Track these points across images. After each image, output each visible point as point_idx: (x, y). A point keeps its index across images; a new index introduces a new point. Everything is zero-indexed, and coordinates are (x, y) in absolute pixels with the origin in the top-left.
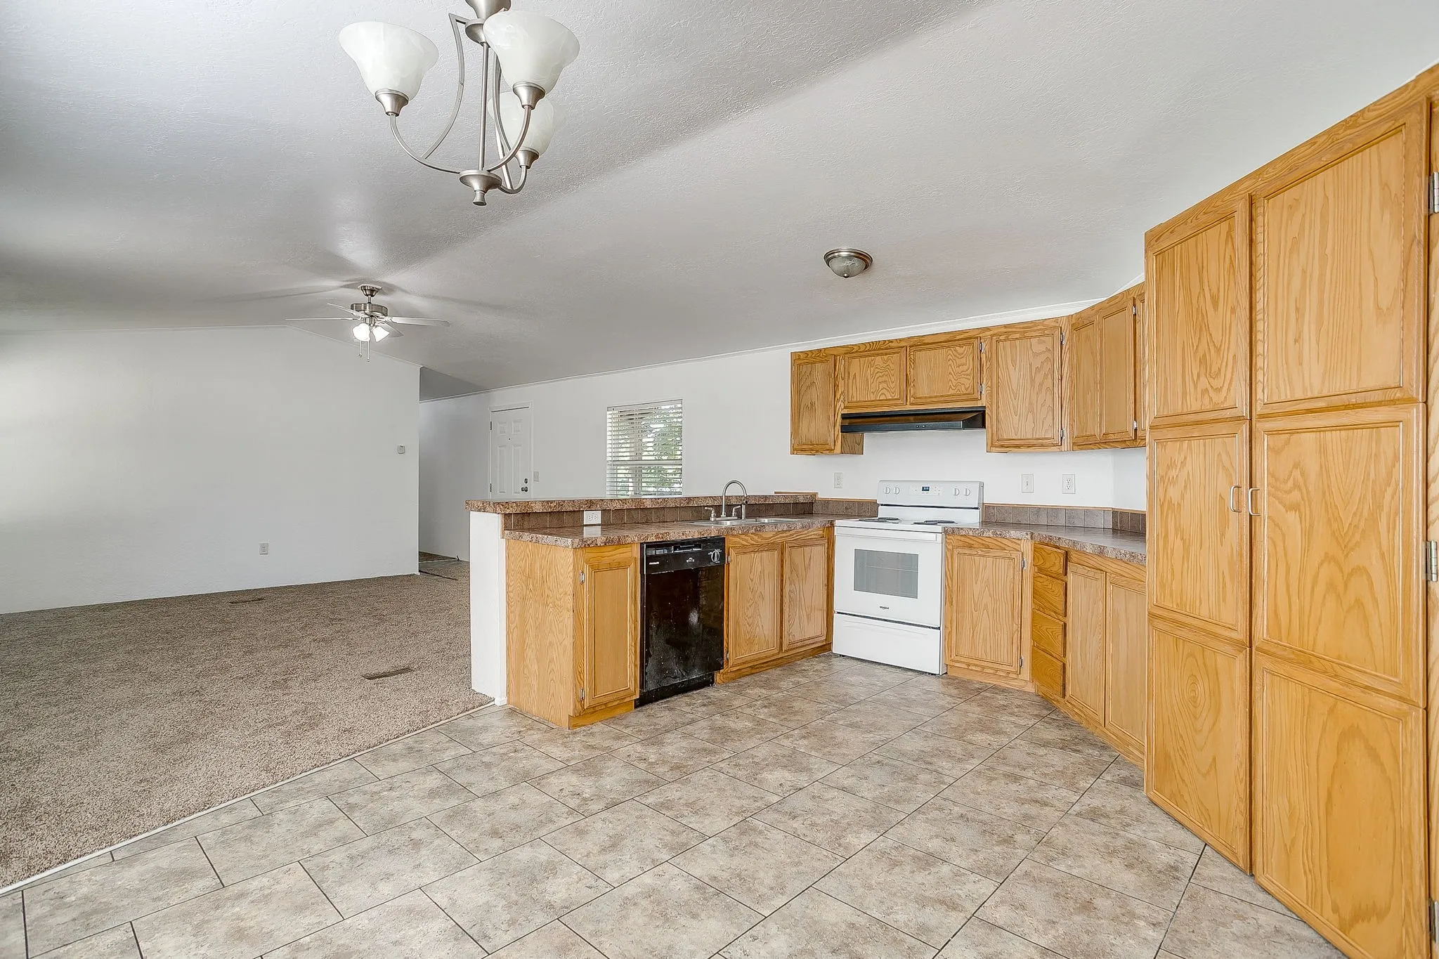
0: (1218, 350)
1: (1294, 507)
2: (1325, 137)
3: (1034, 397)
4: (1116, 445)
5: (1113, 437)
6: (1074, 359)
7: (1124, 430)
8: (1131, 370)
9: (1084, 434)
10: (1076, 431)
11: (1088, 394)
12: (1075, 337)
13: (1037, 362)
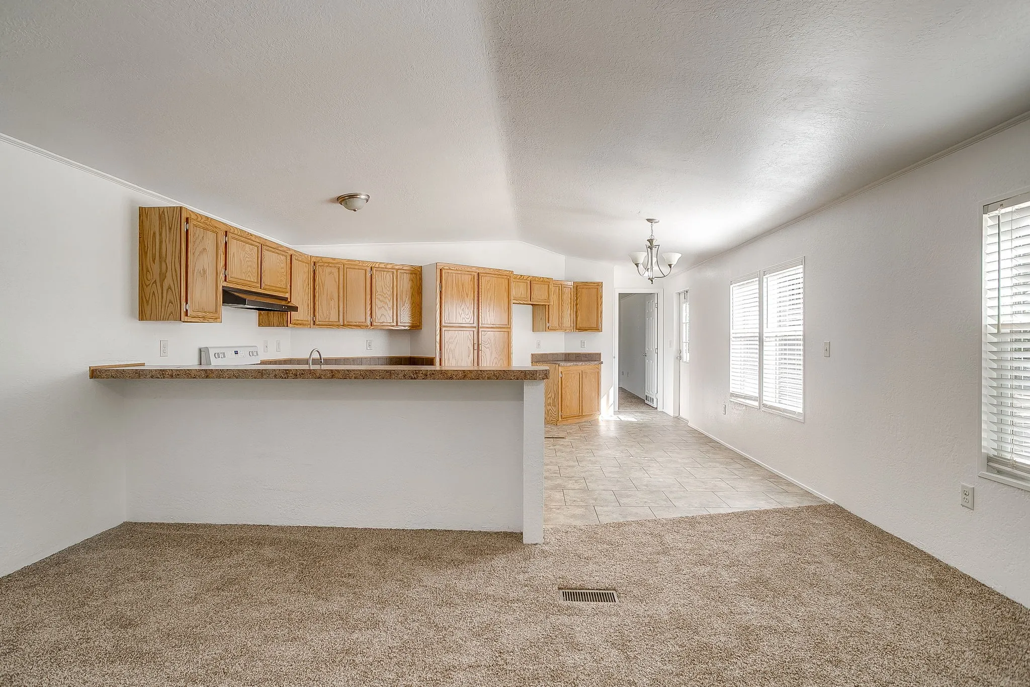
0: (468, 308)
1: (489, 348)
3: (304, 296)
4: (354, 327)
5: (355, 324)
6: (319, 281)
7: (363, 321)
8: (368, 297)
9: (327, 320)
10: (319, 318)
11: (331, 301)
12: (319, 269)
13: (305, 277)
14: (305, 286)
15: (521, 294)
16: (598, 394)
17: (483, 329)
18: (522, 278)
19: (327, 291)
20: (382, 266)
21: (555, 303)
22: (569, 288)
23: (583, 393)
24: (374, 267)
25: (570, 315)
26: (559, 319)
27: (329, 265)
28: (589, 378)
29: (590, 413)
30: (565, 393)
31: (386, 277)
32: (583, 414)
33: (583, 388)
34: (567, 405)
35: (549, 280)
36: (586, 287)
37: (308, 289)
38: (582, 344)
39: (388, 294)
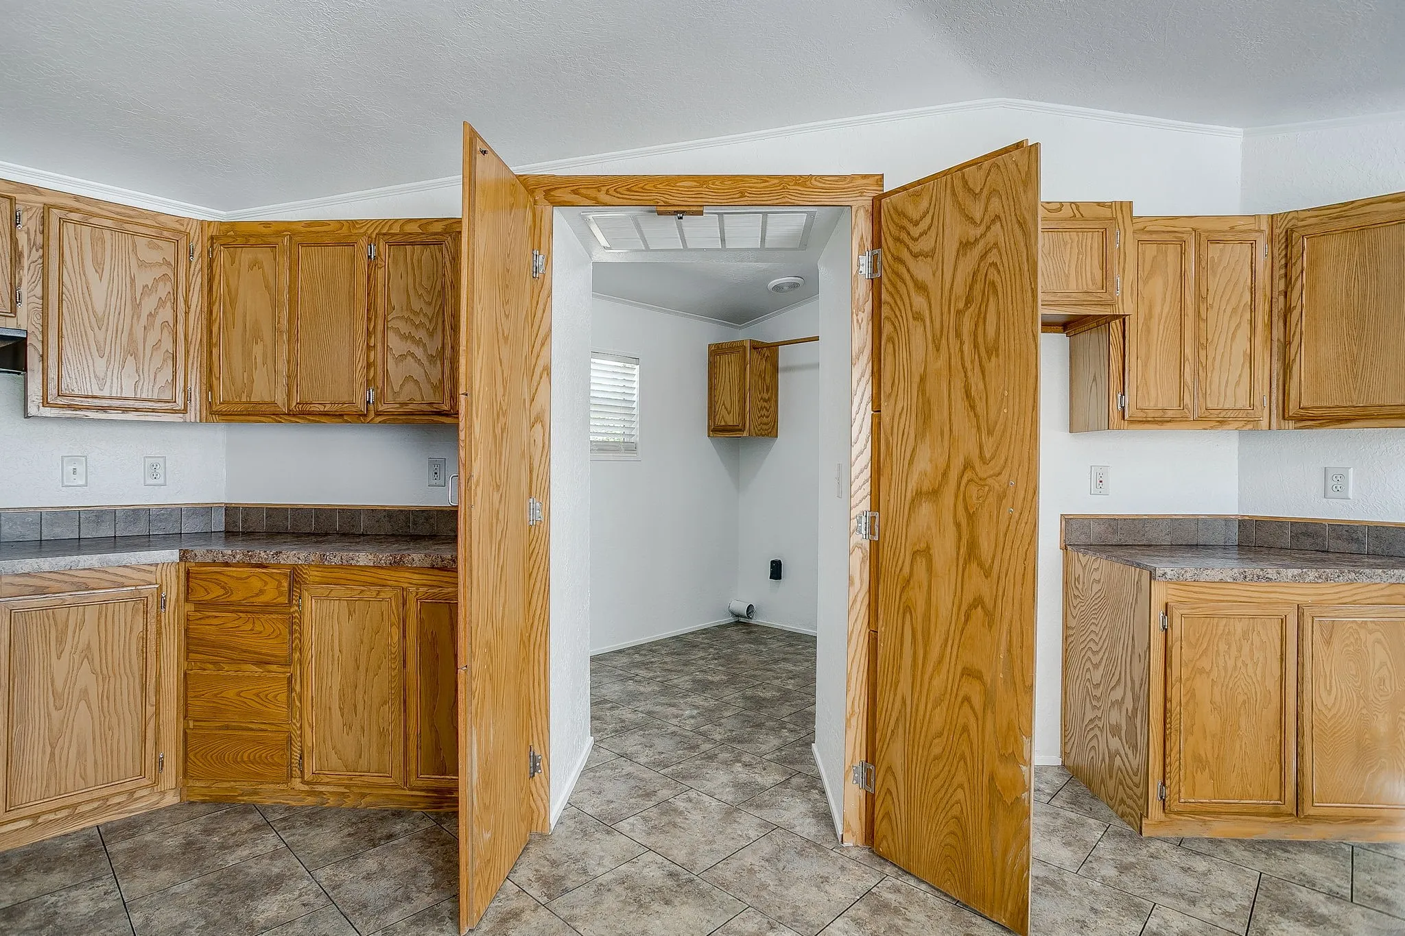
3: (139, 332)
4: (323, 419)
5: (322, 408)
6: (220, 289)
7: (346, 399)
8: (361, 326)
9: (244, 399)
10: (221, 393)
11: (257, 343)
12: (223, 256)
13: (145, 278)
14: (149, 304)
19: (245, 319)
20: (414, 228)
21: (1164, 308)
22: (1241, 242)
23: (1307, 712)
24: (384, 234)
25: (1251, 358)
26: (1181, 375)
27: (248, 241)
28: (1347, 645)
29: (1357, 812)
30: (1187, 703)
31: (420, 261)
32: (1310, 811)
33: (1307, 686)
34: (1197, 758)
35: (1107, 213)
36: (1344, 224)
37: (175, 312)
38: (1330, 483)
39: (425, 315)
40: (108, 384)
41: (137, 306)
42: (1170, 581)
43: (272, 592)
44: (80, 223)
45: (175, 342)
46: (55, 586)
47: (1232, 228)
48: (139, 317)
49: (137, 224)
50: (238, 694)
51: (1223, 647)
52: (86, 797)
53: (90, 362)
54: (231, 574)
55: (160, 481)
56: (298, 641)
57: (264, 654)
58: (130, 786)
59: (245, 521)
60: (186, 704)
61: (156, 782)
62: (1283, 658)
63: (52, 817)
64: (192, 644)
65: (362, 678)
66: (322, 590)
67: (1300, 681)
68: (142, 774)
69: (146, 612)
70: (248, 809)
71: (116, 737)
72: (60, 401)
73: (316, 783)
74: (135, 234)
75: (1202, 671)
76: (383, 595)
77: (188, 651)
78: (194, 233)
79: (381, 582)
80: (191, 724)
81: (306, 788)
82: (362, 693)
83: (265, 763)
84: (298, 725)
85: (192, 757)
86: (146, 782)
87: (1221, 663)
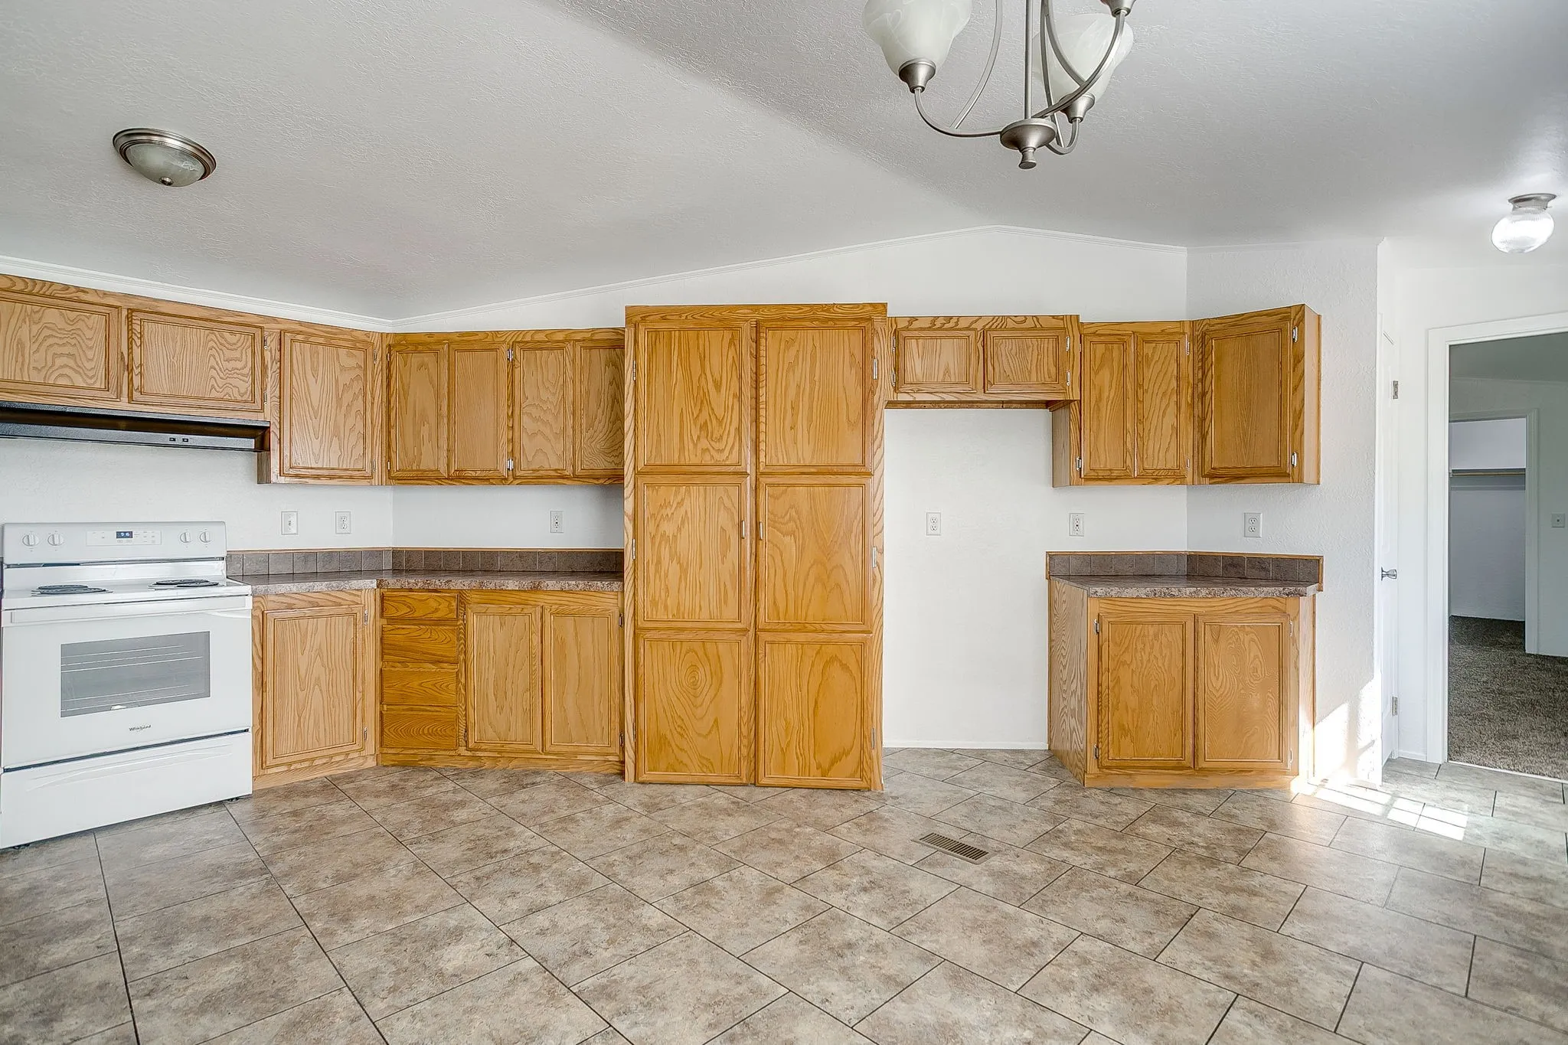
0: (720, 422)
1: (792, 533)
2: (809, 309)
3: (341, 418)
4: (474, 482)
5: (474, 474)
6: (396, 385)
7: (492, 468)
8: (504, 411)
9: (414, 468)
10: (397, 464)
11: (424, 425)
12: (398, 360)
13: (345, 378)
14: (347, 398)
15: (947, 371)
16: (1281, 703)
17: (770, 480)
18: (952, 324)
19: (415, 407)
20: (541, 337)
21: (1109, 393)
22: (1169, 342)
23: (1200, 693)
24: (519, 342)
25: (1176, 430)
26: (1125, 443)
27: (417, 348)
28: (1230, 644)
29: (1236, 765)
30: (1114, 687)
31: (546, 362)
32: (1202, 764)
33: (1201, 674)
34: (1122, 727)
35: (1061, 324)
36: (1237, 330)
37: (365, 403)
38: (1248, 525)
39: (552, 403)
40: (321, 459)
41: (339, 400)
42: (1100, 597)
43: (443, 608)
44: (304, 342)
45: (365, 426)
46: (299, 604)
47: (1163, 331)
48: (341, 408)
49: (340, 339)
50: (420, 685)
51: (1140, 646)
52: (320, 754)
53: (310, 442)
54: (413, 597)
55: (347, 530)
56: (462, 646)
57: (439, 655)
58: (346, 749)
59: (408, 561)
60: (382, 693)
61: (363, 749)
62: (1184, 654)
63: (298, 766)
64: (386, 648)
65: (511, 672)
66: (481, 608)
67: (1196, 669)
68: (354, 742)
69: (355, 625)
70: (427, 769)
71: (337, 713)
72: (292, 472)
73: (477, 750)
74: (340, 347)
75: (1124, 663)
76: (525, 611)
77: (383, 654)
78: (376, 340)
79: (523, 602)
80: (385, 706)
81: (469, 754)
82: (511, 683)
83: (440, 735)
84: (464, 708)
85: (387, 731)
86: (356, 747)
87: (1139, 658)
